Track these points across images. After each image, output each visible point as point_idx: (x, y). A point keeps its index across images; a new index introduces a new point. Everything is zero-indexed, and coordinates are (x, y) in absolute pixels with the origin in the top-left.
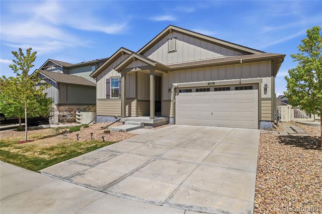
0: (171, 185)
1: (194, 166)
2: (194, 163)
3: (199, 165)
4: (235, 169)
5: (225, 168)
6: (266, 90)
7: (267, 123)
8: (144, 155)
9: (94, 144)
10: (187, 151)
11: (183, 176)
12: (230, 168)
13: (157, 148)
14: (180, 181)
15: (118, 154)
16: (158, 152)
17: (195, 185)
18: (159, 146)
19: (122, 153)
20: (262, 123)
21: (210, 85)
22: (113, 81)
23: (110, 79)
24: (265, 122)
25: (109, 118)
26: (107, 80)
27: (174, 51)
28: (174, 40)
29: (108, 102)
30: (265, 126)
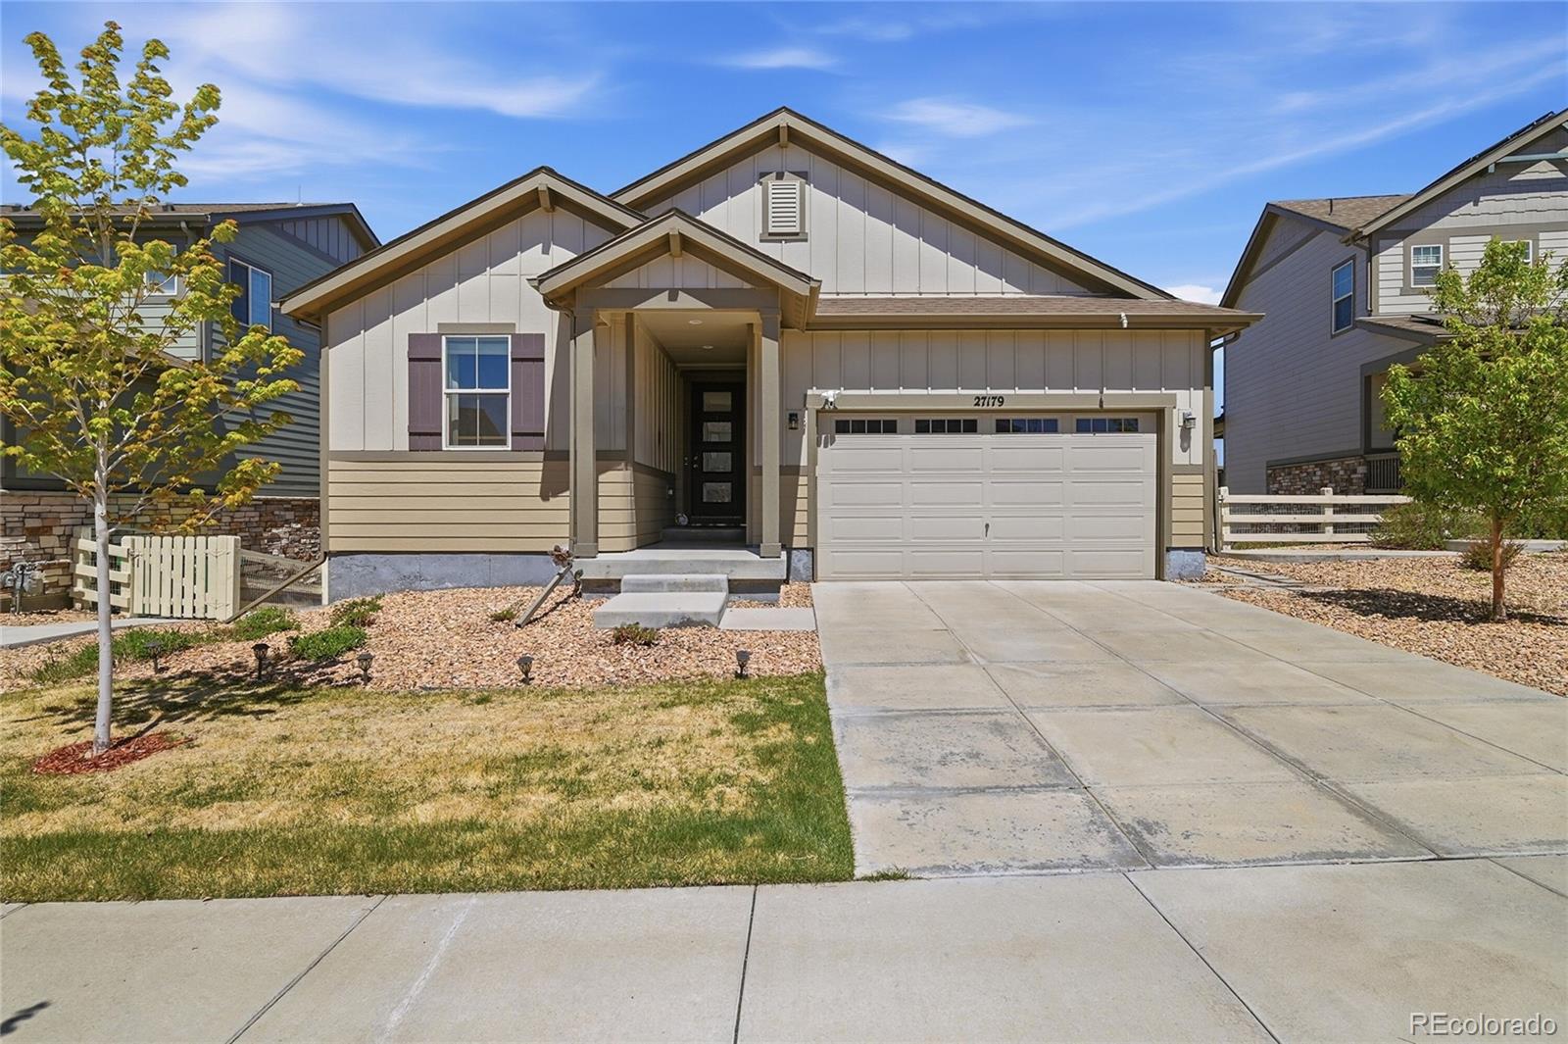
4: (1509, 700)
5: (1481, 702)
6: (1187, 435)
7: (1188, 556)
12: (1491, 699)
20: (1166, 555)
21: (985, 407)
22: (464, 350)
23: (444, 338)
24: (1182, 552)
25: (431, 567)
26: (414, 339)
27: (797, 234)
28: (798, 184)
29: (423, 474)
30: (1183, 567)
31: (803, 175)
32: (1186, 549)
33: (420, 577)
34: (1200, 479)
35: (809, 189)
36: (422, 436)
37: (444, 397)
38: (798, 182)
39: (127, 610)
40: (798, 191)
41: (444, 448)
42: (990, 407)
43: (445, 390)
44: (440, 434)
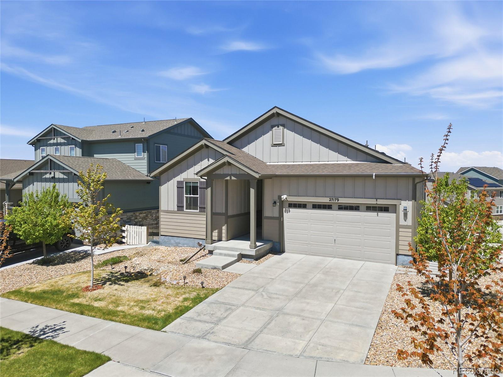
0: (301, 341)
1: (319, 322)
2: (318, 319)
3: (323, 321)
4: (357, 325)
5: (347, 324)
7: (406, 258)
8: (264, 309)
9: (195, 293)
10: (308, 303)
11: (311, 333)
12: (352, 325)
13: (274, 298)
14: (307, 337)
15: (233, 307)
16: (277, 304)
17: (322, 341)
18: (275, 296)
19: (238, 307)
20: (400, 257)
21: (333, 202)
22: (189, 185)
23: (184, 182)
24: (404, 256)
25: (182, 241)
26: (178, 182)
27: (281, 144)
28: (282, 128)
29: (180, 217)
30: (404, 261)
31: (283, 126)
32: (405, 255)
33: (179, 243)
34: (410, 230)
35: (285, 130)
36: (180, 208)
37: (185, 197)
38: (281, 128)
39: (126, 243)
40: (281, 130)
41: (184, 210)
42: (334, 202)
43: (185, 195)
44: (184, 207)
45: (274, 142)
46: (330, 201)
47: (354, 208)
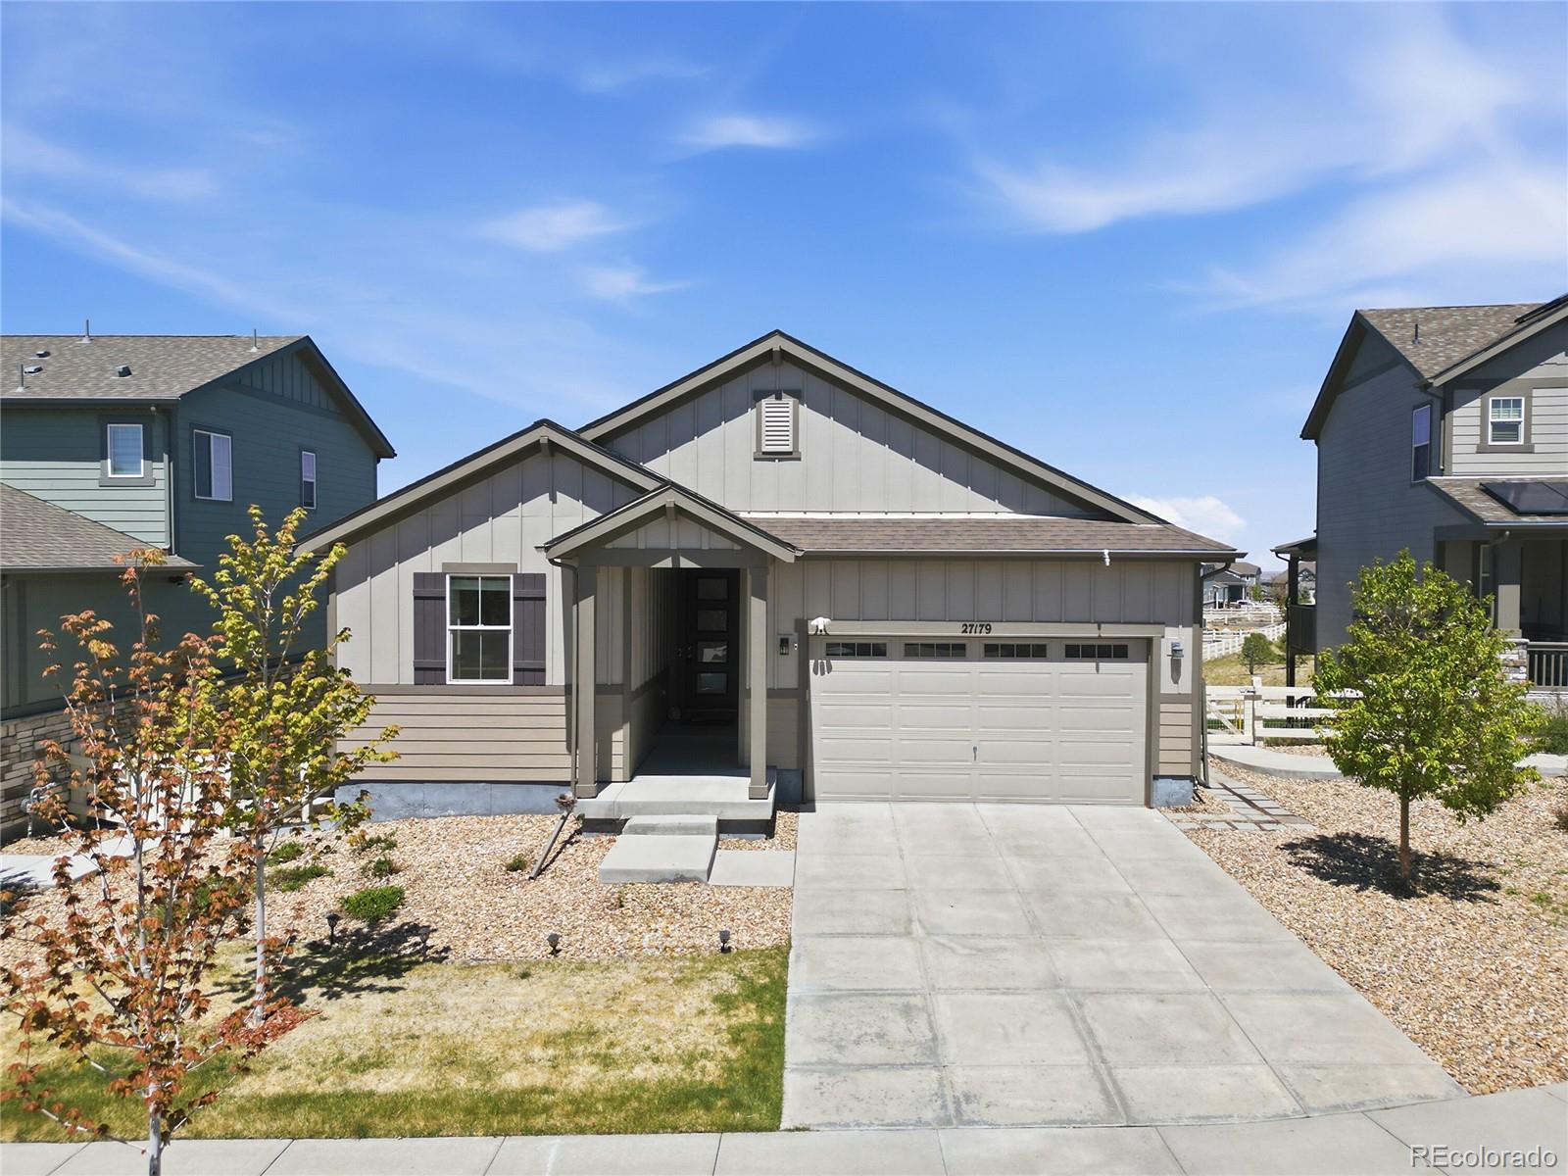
0: (1248, 1069)
1: (1210, 1001)
2: (1194, 993)
3: (1215, 997)
6: (1176, 666)
7: (1176, 785)
8: (1011, 991)
9: (725, 975)
10: (1103, 950)
11: (1234, 1037)
12: (1294, 990)
13: (991, 950)
14: (1247, 1053)
15: (914, 1001)
16: (1024, 966)
17: (1297, 1056)
18: (985, 943)
19: (924, 996)
20: (1156, 783)
21: (973, 634)
22: (467, 586)
23: (448, 577)
24: (1170, 780)
26: (420, 579)
27: (791, 453)
28: (791, 403)
29: (428, 706)
30: (1170, 795)
32: (1174, 777)
33: (424, 805)
34: (1188, 708)
36: (428, 673)
37: (448, 633)
38: (789, 400)
40: (791, 410)
41: (448, 682)
42: (978, 634)
43: (449, 627)
44: (444, 669)
45: (763, 445)
46: (963, 632)
47: (1033, 651)
